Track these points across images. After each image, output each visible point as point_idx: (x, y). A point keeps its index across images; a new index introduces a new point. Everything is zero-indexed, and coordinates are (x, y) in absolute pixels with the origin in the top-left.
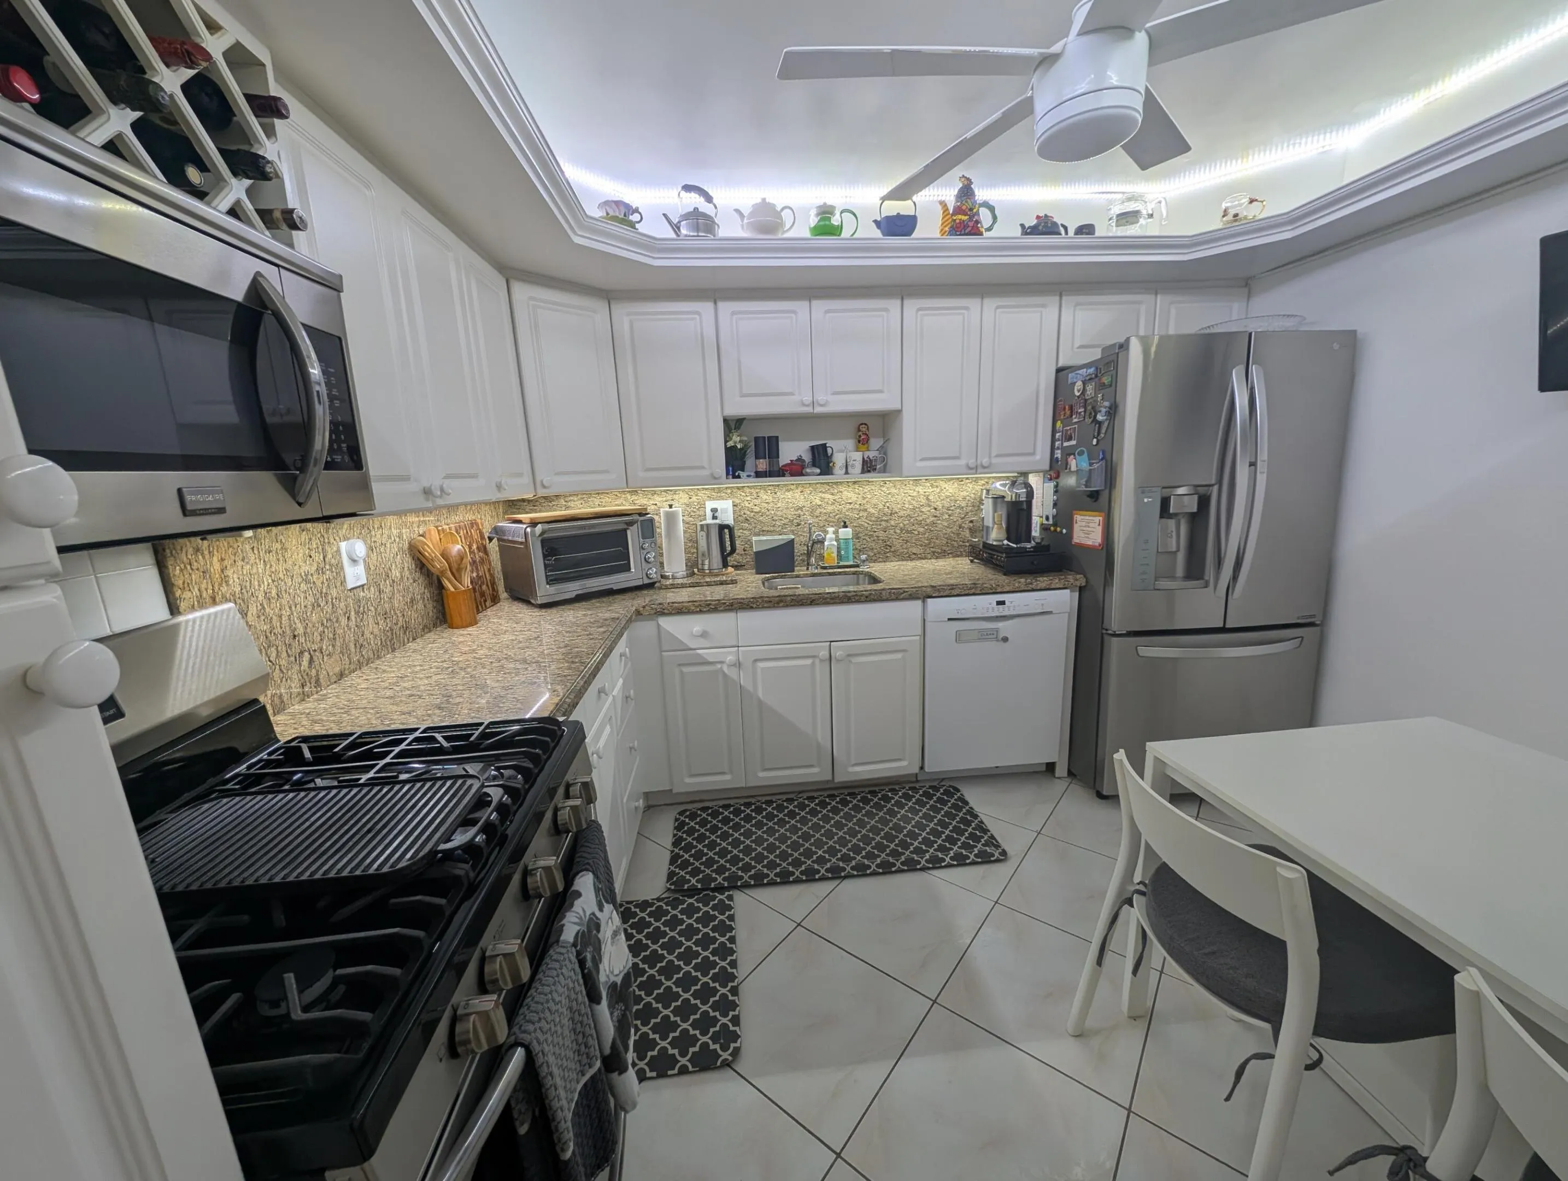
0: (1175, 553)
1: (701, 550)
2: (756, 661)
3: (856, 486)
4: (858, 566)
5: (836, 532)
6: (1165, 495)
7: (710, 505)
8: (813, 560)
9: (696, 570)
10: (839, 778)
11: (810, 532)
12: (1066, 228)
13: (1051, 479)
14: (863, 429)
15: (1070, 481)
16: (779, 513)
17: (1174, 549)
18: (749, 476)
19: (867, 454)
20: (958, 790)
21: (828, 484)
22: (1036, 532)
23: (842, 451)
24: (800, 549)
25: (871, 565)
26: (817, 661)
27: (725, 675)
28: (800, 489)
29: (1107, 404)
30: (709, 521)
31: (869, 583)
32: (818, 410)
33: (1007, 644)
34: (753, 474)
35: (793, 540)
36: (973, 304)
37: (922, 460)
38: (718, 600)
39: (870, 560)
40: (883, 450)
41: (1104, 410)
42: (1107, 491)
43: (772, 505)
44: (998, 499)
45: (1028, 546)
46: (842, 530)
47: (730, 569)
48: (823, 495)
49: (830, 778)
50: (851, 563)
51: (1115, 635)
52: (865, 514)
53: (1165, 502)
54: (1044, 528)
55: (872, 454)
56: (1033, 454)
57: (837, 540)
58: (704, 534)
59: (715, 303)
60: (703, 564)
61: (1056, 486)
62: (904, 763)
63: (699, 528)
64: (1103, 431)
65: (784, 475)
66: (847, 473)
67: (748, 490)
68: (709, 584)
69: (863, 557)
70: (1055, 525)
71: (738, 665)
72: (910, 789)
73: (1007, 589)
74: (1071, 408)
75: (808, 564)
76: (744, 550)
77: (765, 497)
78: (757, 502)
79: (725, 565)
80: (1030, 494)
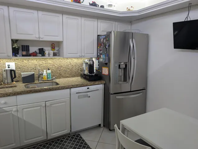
0: (121, 76)
1: (4, 77)
2: (23, 109)
3: (52, 59)
4: (53, 80)
5: (46, 71)
6: (120, 64)
7: (7, 64)
8: (40, 79)
9: (2, 83)
10: (49, 138)
11: (39, 71)
12: (98, 5)
13: (97, 60)
14: (53, 45)
15: (101, 60)
16: (30, 66)
17: (121, 75)
18: (20, 56)
19: (54, 51)
20: (80, 135)
21: (44, 58)
22: (95, 71)
23: (48, 50)
24: (36, 76)
25: (56, 79)
26: (42, 107)
27: (13, 114)
28: (36, 60)
29: (108, 44)
30: (7, 68)
31: (56, 85)
32: (41, 39)
33: (90, 98)
34: (21, 55)
35: (34, 74)
36: (79, 18)
37: (69, 54)
38: (10, 93)
39: (56, 78)
40: (58, 50)
41: (107, 46)
42: (109, 63)
43: (27, 64)
44: (87, 63)
45: (93, 74)
46: (48, 71)
47: (14, 82)
48: (43, 62)
49: (46, 138)
50: (51, 79)
51: (111, 94)
52: (54, 66)
53: (119, 65)
54: (96, 70)
55: (55, 51)
56: (94, 54)
57: (47, 73)
58: (5, 72)
59: (8, 7)
60: (5, 81)
61: (99, 61)
62: (66, 131)
63: (3, 71)
64: (107, 50)
65: (31, 56)
66: (49, 56)
67: (20, 60)
68: (7, 87)
69: (54, 78)
70: (99, 70)
71: (17, 111)
72: (68, 137)
73: (90, 85)
74: (101, 44)
75: (39, 80)
76: (19, 77)
77: (25, 62)
78: (23, 63)
79: (13, 81)
80: (93, 63)
